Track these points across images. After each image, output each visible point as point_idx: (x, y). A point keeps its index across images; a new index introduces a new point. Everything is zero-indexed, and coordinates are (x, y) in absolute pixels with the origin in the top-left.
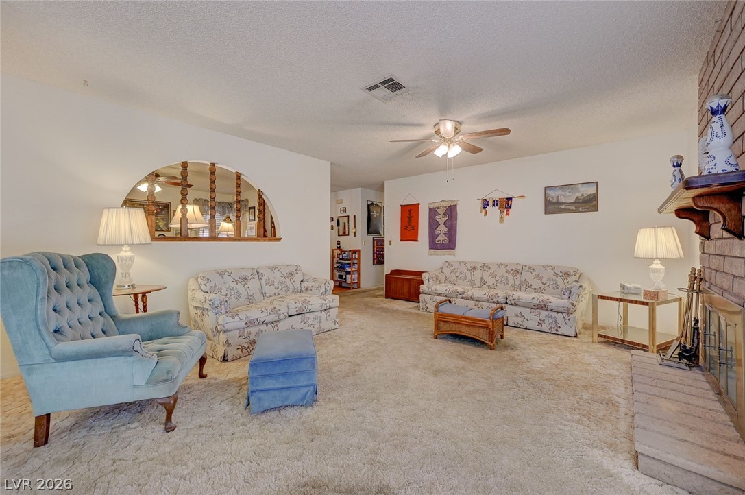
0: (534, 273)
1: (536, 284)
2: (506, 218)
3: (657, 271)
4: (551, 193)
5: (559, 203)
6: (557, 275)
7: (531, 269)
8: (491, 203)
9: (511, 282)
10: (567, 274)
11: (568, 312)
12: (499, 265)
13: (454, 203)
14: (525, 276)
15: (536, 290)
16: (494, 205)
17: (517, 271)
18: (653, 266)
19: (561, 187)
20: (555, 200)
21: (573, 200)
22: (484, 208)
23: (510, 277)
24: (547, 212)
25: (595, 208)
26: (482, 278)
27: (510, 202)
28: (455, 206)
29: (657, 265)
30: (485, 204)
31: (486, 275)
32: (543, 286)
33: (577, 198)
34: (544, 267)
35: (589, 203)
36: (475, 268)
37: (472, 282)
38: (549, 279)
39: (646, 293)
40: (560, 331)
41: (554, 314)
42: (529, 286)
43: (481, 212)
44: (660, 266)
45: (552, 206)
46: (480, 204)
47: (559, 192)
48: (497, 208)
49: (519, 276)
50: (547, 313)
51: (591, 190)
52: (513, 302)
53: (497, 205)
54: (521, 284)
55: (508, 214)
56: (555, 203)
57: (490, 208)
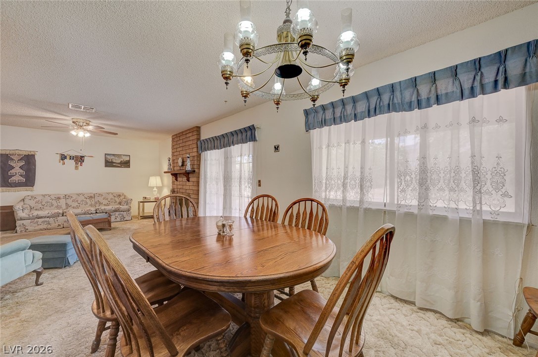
0: (103, 197)
1: (105, 202)
2: (80, 167)
3: (155, 191)
4: (108, 157)
5: (112, 162)
6: (115, 197)
7: (101, 195)
8: (68, 157)
9: (89, 203)
10: (120, 196)
11: (129, 210)
12: (78, 195)
13: (33, 153)
14: (97, 199)
15: (105, 205)
16: (70, 159)
17: (91, 197)
18: (154, 189)
19: (114, 155)
20: (110, 161)
21: (119, 162)
22: (62, 160)
23: (88, 201)
24: (106, 166)
25: (129, 166)
26: (66, 204)
27: (83, 159)
28: (33, 156)
29: (155, 189)
30: (63, 157)
31: (69, 202)
32: (109, 203)
33: (121, 161)
34: (107, 193)
35: (126, 164)
36: (59, 198)
37: (58, 207)
38: (112, 199)
39: (155, 198)
40: (125, 219)
41: (122, 213)
42: (100, 204)
43: (60, 162)
44: (156, 189)
45: (109, 164)
46: (58, 157)
47: (113, 157)
48: (73, 161)
49: (93, 199)
50: (119, 213)
51: (127, 159)
52: (101, 211)
53: (73, 159)
54: (96, 203)
55: (81, 165)
56: (110, 162)
57: (67, 161)
